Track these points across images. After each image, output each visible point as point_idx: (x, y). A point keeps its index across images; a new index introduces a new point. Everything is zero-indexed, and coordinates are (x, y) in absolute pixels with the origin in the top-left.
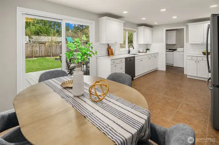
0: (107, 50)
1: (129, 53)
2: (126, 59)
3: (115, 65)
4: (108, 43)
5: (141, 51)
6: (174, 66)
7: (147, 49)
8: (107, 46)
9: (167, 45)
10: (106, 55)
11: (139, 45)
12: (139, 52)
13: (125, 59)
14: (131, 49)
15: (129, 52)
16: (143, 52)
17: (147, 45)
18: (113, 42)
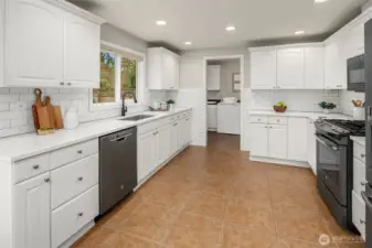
0: (30, 113)
1: (123, 114)
2: (104, 140)
3: (46, 175)
4: (37, 86)
5: (156, 106)
6: (219, 131)
7: (170, 102)
8: (32, 98)
9: (209, 92)
10: (25, 129)
11: (151, 91)
12: (152, 109)
13: (97, 140)
14: (129, 102)
15: (124, 111)
16: (159, 110)
17: (168, 91)
18: (54, 83)
